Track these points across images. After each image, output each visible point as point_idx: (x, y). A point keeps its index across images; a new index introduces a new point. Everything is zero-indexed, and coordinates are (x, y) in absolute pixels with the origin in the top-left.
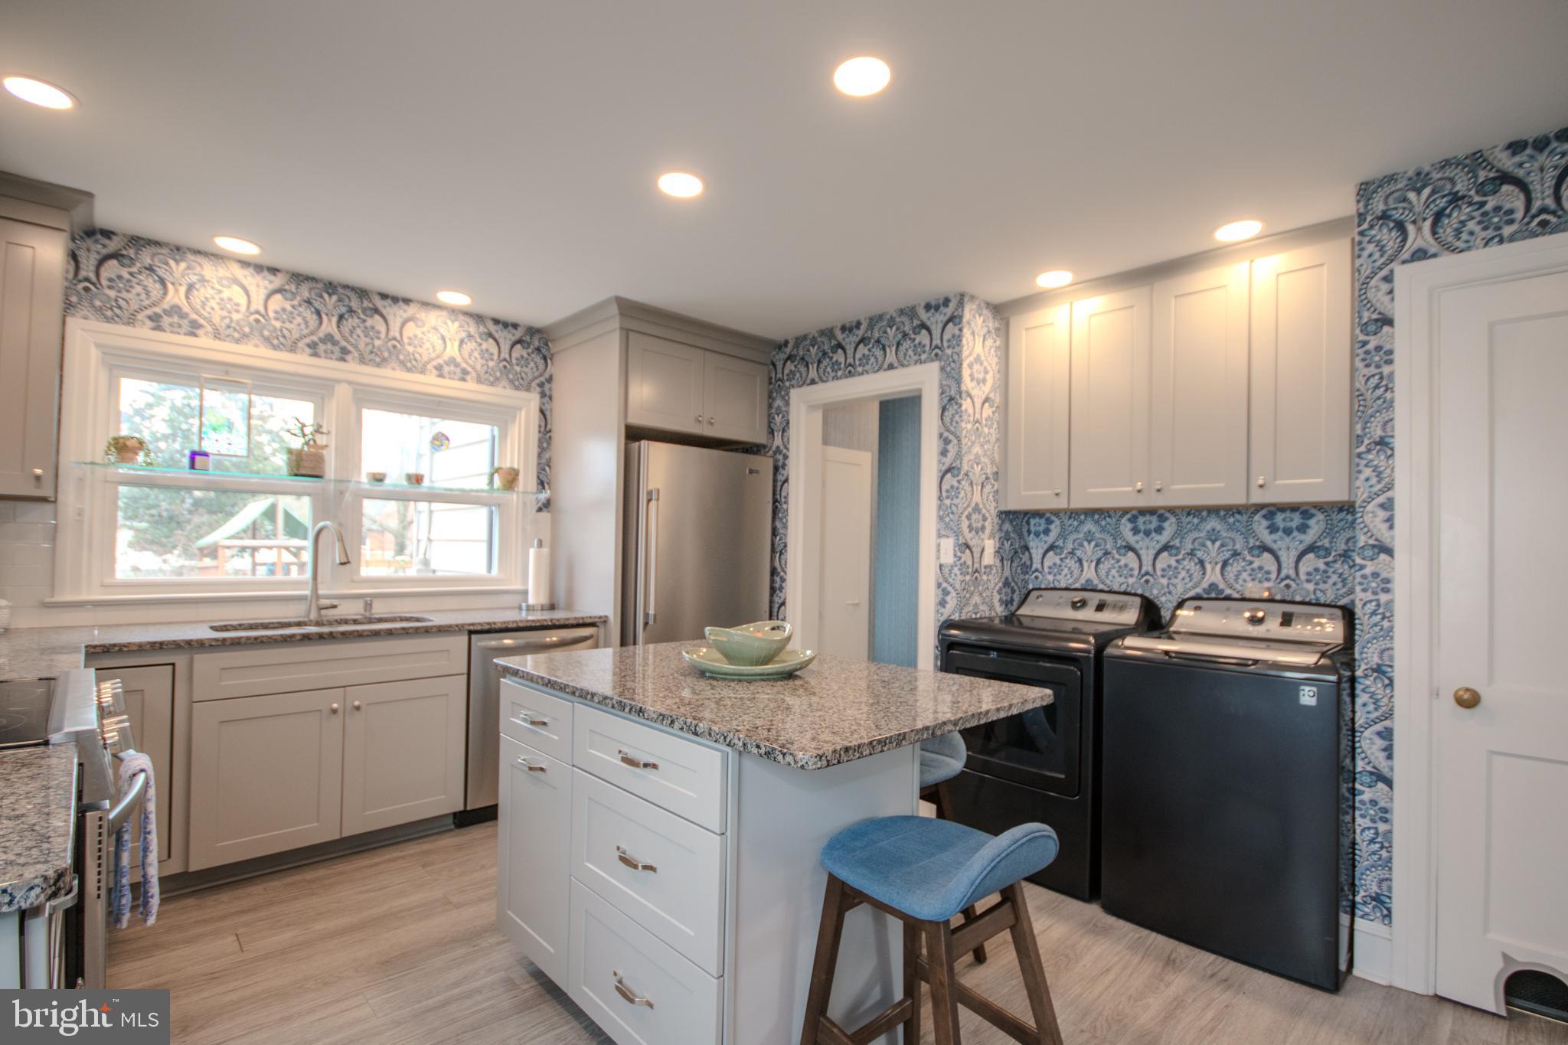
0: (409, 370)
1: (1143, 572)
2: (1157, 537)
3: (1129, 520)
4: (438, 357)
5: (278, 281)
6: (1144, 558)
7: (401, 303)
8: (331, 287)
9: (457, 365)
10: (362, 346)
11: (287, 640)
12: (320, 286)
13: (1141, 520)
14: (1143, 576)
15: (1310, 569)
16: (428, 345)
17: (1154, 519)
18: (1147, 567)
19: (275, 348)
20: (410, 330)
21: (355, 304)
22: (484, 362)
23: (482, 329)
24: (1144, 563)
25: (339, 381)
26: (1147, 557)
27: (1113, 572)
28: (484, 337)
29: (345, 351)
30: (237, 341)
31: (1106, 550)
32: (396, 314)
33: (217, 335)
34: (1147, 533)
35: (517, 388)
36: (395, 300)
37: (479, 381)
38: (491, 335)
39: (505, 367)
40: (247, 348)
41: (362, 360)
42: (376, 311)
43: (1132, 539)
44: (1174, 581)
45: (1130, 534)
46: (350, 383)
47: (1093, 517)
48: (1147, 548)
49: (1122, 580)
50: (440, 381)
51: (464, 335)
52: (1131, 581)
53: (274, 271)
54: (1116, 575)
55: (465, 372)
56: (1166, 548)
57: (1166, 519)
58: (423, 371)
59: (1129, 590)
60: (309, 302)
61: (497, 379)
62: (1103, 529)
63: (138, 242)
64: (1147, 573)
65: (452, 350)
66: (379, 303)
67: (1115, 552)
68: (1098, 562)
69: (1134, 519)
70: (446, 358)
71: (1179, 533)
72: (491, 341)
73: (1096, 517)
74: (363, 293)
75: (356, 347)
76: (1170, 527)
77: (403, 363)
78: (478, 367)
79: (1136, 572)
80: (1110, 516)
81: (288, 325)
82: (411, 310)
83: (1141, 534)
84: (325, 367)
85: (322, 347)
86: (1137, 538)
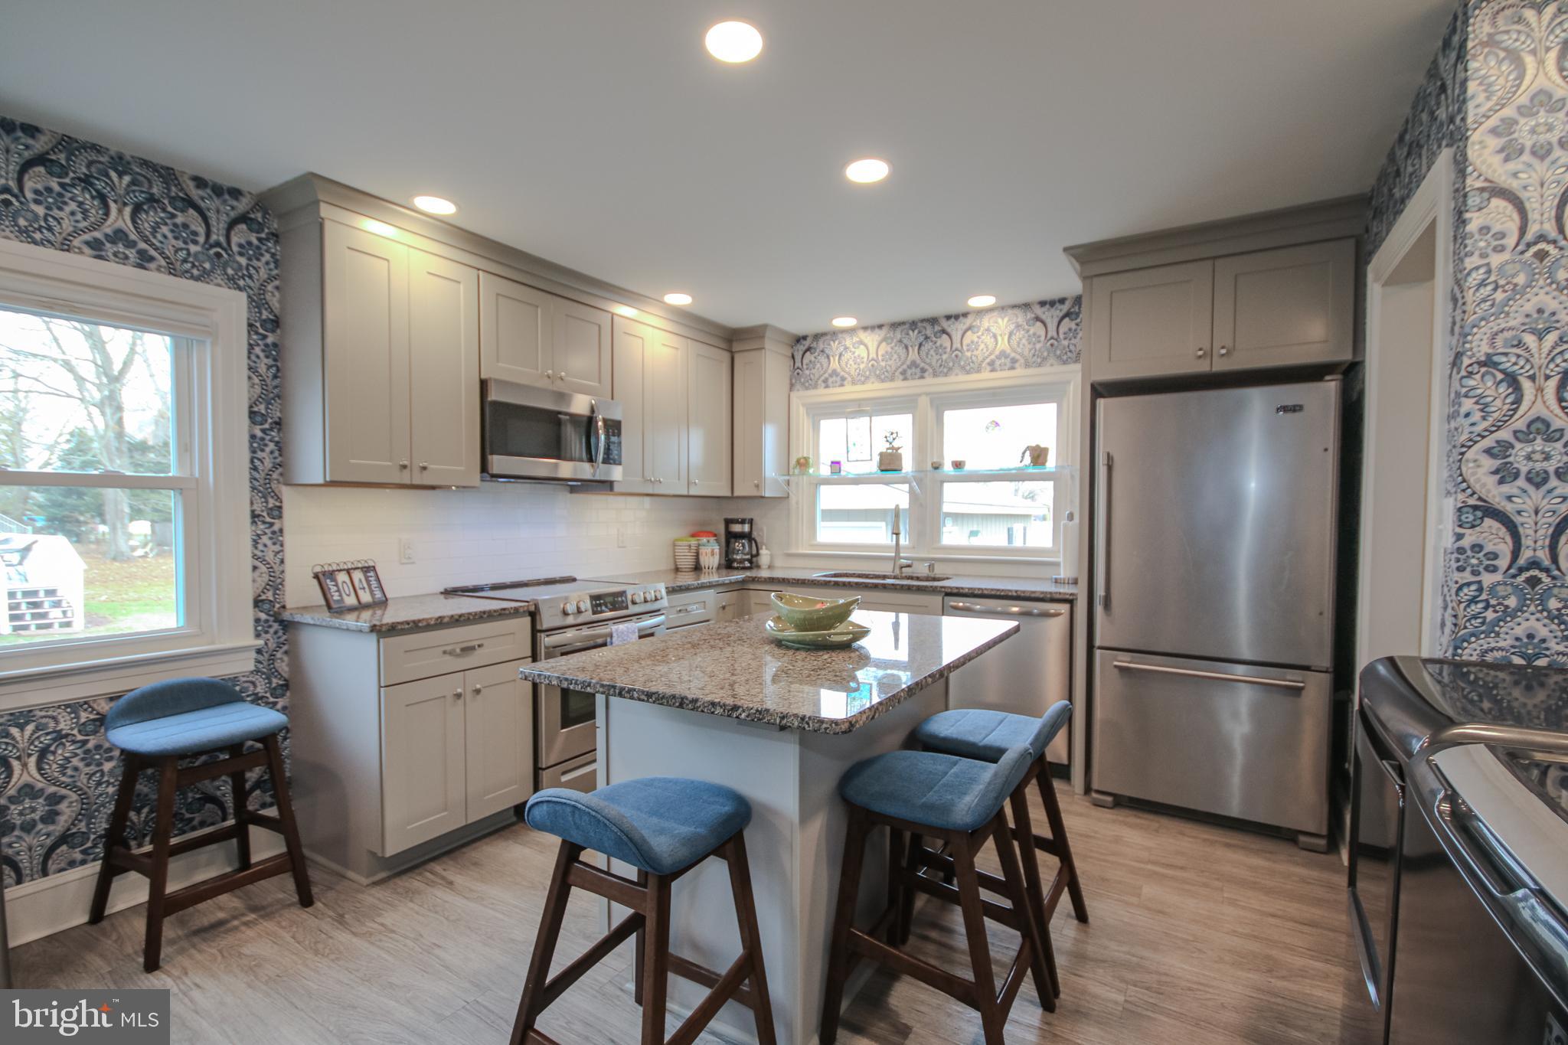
0: (968, 373)
4: (991, 354)
5: (883, 333)
7: (961, 318)
8: (913, 325)
9: (1006, 357)
10: (934, 363)
11: (875, 586)
12: (907, 326)
16: (982, 346)
19: (883, 381)
20: (970, 337)
21: (929, 332)
22: (1031, 346)
23: (1030, 315)
25: (920, 395)
28: (1031, 322)
29: (923, 371)
30: (863, 383)
32: (956, 328)
33: (854, 383)
35: (1065, 363)
36: (957, 317)
37: (1027, 365)
38: (1038, 319)
39: (1052, 345)
40: (868, 386)
41: (935, 375)
42: (944, 331)
46: (927, 394)
50: (994, 375)
51: (1012, 327)
53: (880, 327)
55: (1014, 361)
58: (979, 371)
60: (900, 341)
61: (1044, 359)
63: (817, 337)
65: (1003, 344)
66: (945, 324)
70: (997, 352)
72: (1039, 324)
74: (933, 321)
75: (930, 365)
77: (963, 368)
78: (1026, 353)
81: (889, 363)
82: (968, 321)
84: (913, 386)
85: (909, 372)
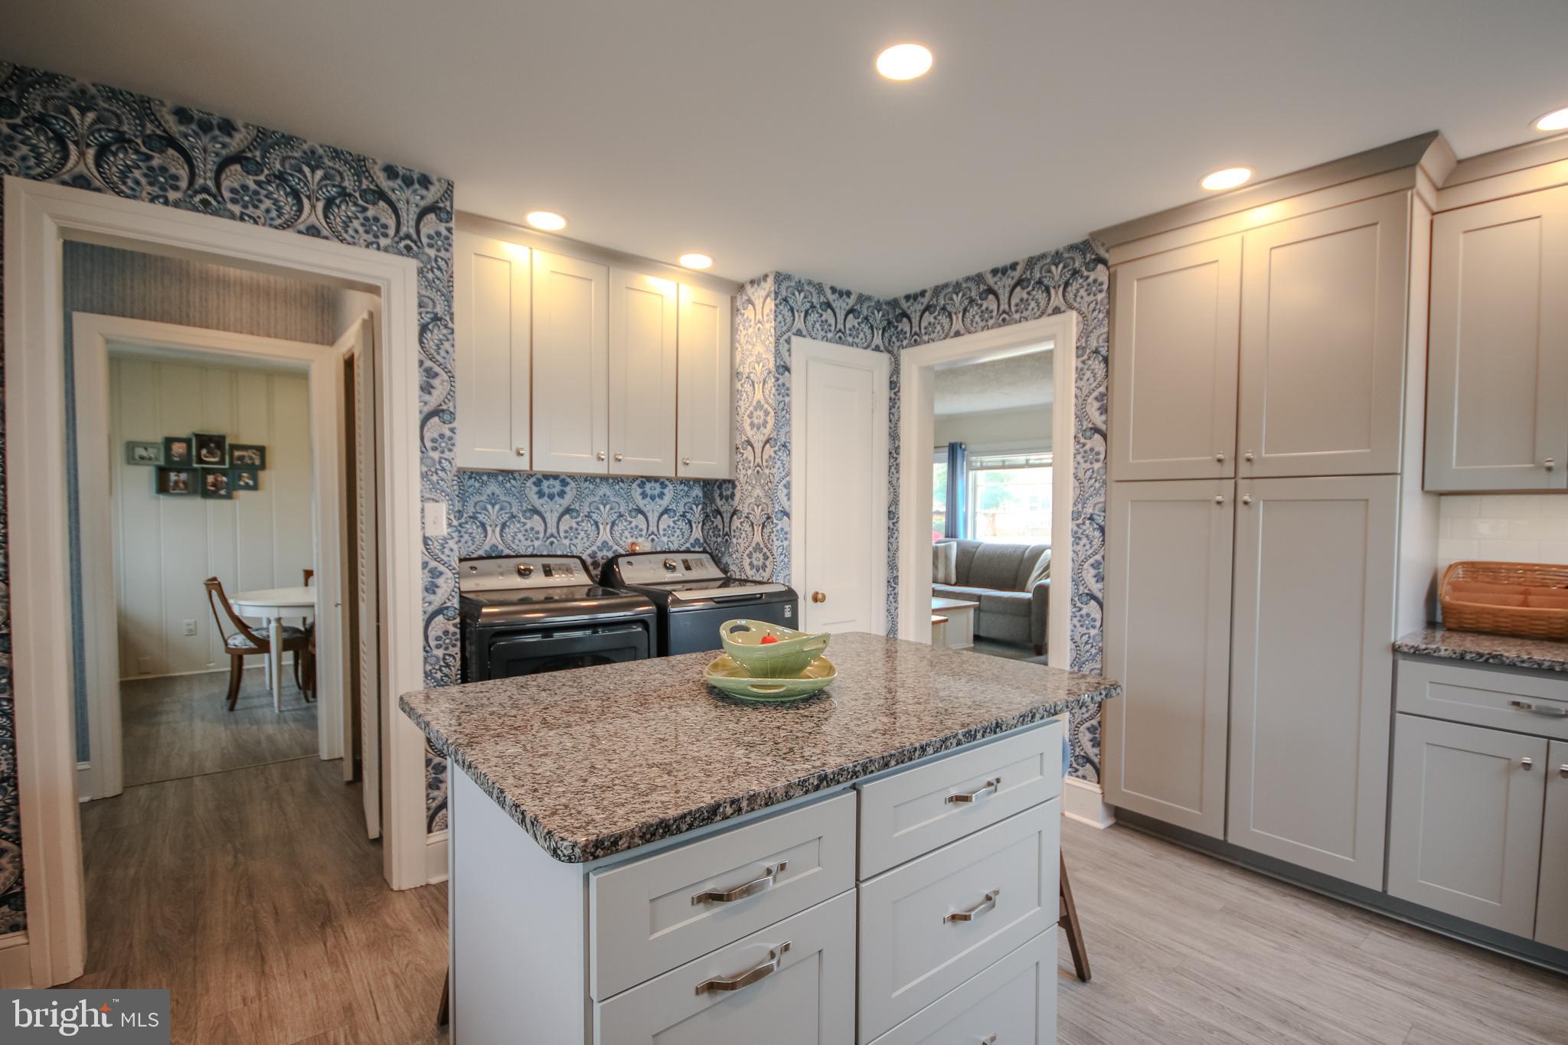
1: (548, 534)
2: (561, 501)
3: (534, 483)
6: (548, 520)
13: (545, 483)
14: (548, 538)
15: (665, 527)
17: (557, 483)
18: (552, 530)
24: (549, 525)
26: (552, 519)
27: (520, 536)
31: (512, 514)
34: (551, 497)
43: (537, 502)
44: (575, 541)
45: (536, 497)
47: (496, 479)
48: (552, 510)
49: (529, 543)
52: (537, 543)
54: (523, 539)
56: (568, 511)
57: (568, 484)
59: (535, 552)
62: (508, 492)
64: (552, 535)
67: (520, 515)
68: (504, 526)
69: (538, 483)
71: (579, 497)
73: (500, 478)
76: (571, 491)
79: (541, 535)
80: (515, 479)
83: (546, 498)
86: (542, 501)
